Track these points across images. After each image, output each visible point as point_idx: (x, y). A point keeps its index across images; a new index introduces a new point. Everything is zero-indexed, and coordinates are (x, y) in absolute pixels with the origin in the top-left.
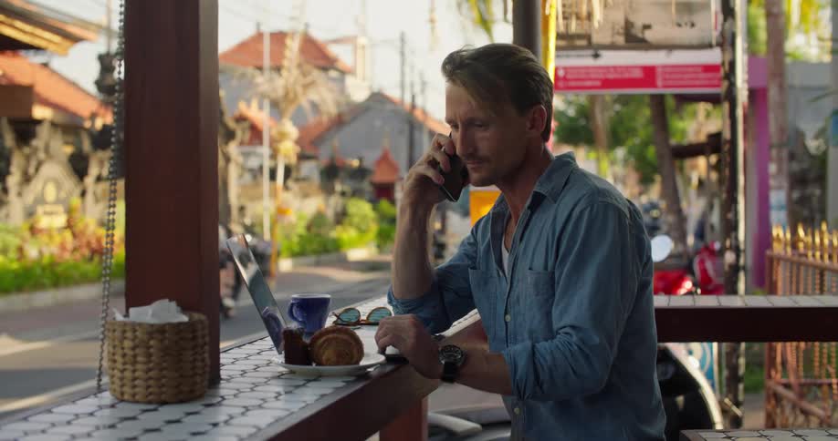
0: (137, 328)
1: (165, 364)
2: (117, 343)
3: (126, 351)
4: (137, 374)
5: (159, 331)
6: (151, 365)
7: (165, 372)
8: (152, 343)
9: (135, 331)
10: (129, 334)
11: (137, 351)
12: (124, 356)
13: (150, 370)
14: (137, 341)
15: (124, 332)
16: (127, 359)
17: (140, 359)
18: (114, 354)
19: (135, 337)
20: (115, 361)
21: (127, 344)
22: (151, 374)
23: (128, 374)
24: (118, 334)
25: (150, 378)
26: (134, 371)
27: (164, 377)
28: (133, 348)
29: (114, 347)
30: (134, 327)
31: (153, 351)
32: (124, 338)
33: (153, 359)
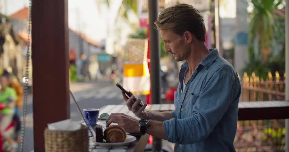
2: (53, 139)
10: (60, 136)
12: (58, 145)
14: (64, 139)
15: (57, 135)
17: (65, 146)
21: (59, 140)
24: (54, 135)
28: (63, 142)
29: (52, 141)
30: (62, 132)
31: (71, 142)
32: (57, 137)
33: (72, 146)
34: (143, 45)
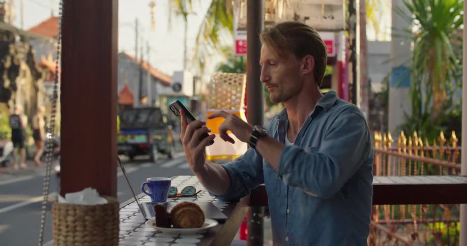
0: (77, 208)
1: (95, 232)
2: (62, 217)
3: (69, 223)
4: (76, 239)
5: (91, 210)
6: (86, 233)
7: (95, 238)
8: (87, 218)
9: (75, 210)
10: (71, 212)
11: (77, 223)
12: (67, 226)
13: (86, 236)
14: (76, 217)
15: (67, 211)
16: (69, 228)
17: (78, 228)
18: (59, 225)
19: (75, 215)
20: (60, 230)
21: (70, 219)
22: (87, 238)
23: (70, 239)
24: (63, 212)
25: (85, 241)
26: (74, 237)
27: (95, 240)
28: (74, 222)
29: (60, 220)
30: (75, 207)
31: (87, 223)
32: (67, 215)
33: (88, 228)
34: (240, 81)
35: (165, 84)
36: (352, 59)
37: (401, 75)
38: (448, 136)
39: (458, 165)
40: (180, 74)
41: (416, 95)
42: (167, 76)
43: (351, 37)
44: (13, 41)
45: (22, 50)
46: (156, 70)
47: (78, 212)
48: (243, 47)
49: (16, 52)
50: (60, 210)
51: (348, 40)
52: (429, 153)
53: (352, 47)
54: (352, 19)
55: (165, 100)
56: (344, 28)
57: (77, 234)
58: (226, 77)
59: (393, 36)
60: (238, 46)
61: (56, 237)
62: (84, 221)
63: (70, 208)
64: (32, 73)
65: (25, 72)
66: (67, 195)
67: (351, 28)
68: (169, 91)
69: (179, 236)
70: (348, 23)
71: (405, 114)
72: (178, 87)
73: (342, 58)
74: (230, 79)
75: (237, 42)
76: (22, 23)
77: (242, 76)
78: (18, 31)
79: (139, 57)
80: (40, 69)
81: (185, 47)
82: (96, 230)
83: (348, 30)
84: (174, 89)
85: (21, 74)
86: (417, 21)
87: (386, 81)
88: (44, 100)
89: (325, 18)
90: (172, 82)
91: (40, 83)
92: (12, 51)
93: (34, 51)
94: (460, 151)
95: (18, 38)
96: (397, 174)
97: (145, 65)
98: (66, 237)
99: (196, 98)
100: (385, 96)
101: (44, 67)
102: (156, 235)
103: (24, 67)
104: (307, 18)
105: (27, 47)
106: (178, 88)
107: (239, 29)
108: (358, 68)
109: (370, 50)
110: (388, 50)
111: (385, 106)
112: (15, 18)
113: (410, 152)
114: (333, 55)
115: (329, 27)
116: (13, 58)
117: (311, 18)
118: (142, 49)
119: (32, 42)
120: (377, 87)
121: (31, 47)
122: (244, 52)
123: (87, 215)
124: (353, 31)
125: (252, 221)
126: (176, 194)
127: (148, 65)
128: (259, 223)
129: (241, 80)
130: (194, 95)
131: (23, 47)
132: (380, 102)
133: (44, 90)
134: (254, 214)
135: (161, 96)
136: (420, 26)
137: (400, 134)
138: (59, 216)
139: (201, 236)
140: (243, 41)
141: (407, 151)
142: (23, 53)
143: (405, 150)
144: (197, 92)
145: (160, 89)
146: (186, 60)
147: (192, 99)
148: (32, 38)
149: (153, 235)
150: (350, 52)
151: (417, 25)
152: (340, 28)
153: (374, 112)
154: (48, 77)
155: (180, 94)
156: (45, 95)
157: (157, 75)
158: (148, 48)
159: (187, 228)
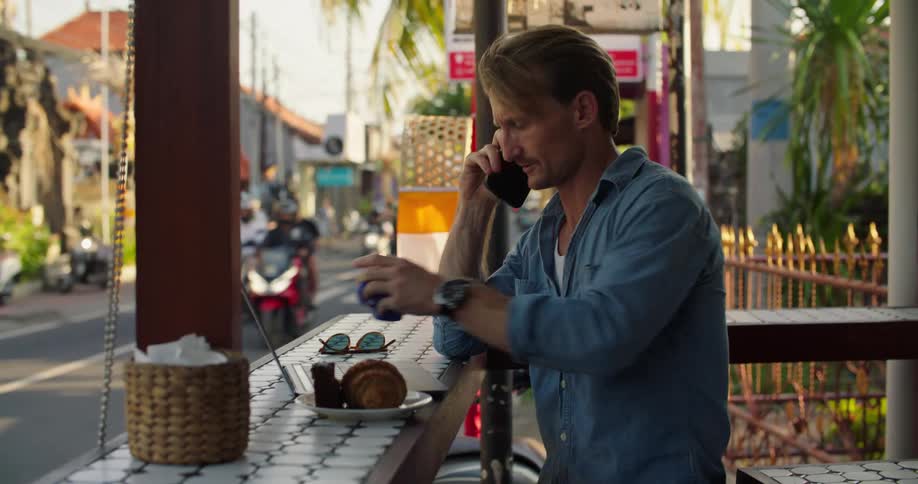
0: (171, 372)
1: (205, 417)
2: (142, 390)
3: (156, 400)
4: (171, 429)
5: (199, 374)
6: (188, 418)
7: (205, 427)
8: (190, 390)
9: (167, 375)
10: (160, 380)
11: (172, 400)
12: (153, 406)
13: (188, 423)
14: (170, 389)
15: (153, 377)
16: (157, 410)
17: (174, 410)
18: (138, 405)
19: (167, 385)
20: (139, 414)
21: (158, 392)
22: (189, 428)
23: (159, 430)
24: (144, 379)
25: (188, 434)
26: (168, 425)
27: (205, 432)
28: (167, 397)
29: (139, 396)
30: (167, 371)
31: (190, 400)
32: (153, 385)
33: (192, 409)
34: (460, 132)
35: (311, 140)
36: (676, 86)
37: (771, 116)
38: (862, 234)
39: (882, 288)
40: (339, 120)
41: (799, 155)
42: (313, 124)
43: (675, 45)
44: (13, 60)
45: (30, 77)
46: (292, 113)
47: (172, 379)
48: (463, 66)
49: (20, 81)
50: (138, 376)
51: (667, 50)
52: (827, 266)
53: (677, 63)
54: (675, 8)
55: (310, 171)
56: (661, 27)
57: (173, 419)
58: (433, 125)
59: (754, 40)
60: (453, 64)
61: (133, 427)
62: (186, 396)
63: (157, 372)
64: (50, 122)
65: (37, 120)
66: (151, 349)
67: (673, 27)
68: (319, 153)
69: (358, 424)
70: (668, 16)
71: (780, 193)
72: (336, 145)
73: (656, 84)
74: (441, 129)
75: (452, 56)
76: (29, 23)
77: (464, 122)
78: (21, 39)
79: (259, 88)
80: (65, 115)
81: (349, 65)
82: (207, 413)
83: (667, 30)
84: (329, 149)
85: (30, 124)
86: (800, 12)
87: (741, 128)
88: (76, 175)
89: (623, 7)
90: (324, 135)
91: (67, 142)
92: (11, 79)
93: (54, 79)
94: (885, 261)
95: (21, 54)
96: (765, 306)
97: (270, 104)
98: (151, 426)
99: (371, 167)
100: (739, 156)
101: (74, 109)
102: (316, 423)
103: (35, 109)
104: (588, 9)
105: (40, 70)
106: (334, 148)
107: (457, 31)
108: (688, 103)
109: (711, 69)
110: (743, 69)
111: (740, 176)
112: (14, 15)
113: (791, 263)
114: (638, 79)
115: (631, 25)
116: (12, 93)
117: (596, 8)
118: (264, 71)
119: (49, 62)
120: (723, 141)
121: (47, 71)
122: (467, 76)
123: (188, 385)
124: (678, 33)
125: (490, 399)
126: (347, 348)
127: (277, 102)
128: (502, 402)
129: (462, 129)
130: (368, 160)
131: (32, 71)
132: (730, 170)
133: (76, 155)
134: (494, 387)
135: (304, 164)
136: (807, 20)
137: (771, 230)
138: (138, 386)
139: (402, 424)
140: (464, 54)
141: (785, 263)
142: (32, 82)
143: (780, 261)
144: (374, 154)
145: (301, 150)
146: (350, 94)
147: (362, 168)
148: (48, 54)
149: (311, 423)
150: (673, 73)
151: (801, 18)
152: (653, 26)
153: (719, 189)
154: (83, 128)
155: (341, 158)
156: (78, 165)
157: (294, 122)
158: (277, 71)
159: (372, 408)
